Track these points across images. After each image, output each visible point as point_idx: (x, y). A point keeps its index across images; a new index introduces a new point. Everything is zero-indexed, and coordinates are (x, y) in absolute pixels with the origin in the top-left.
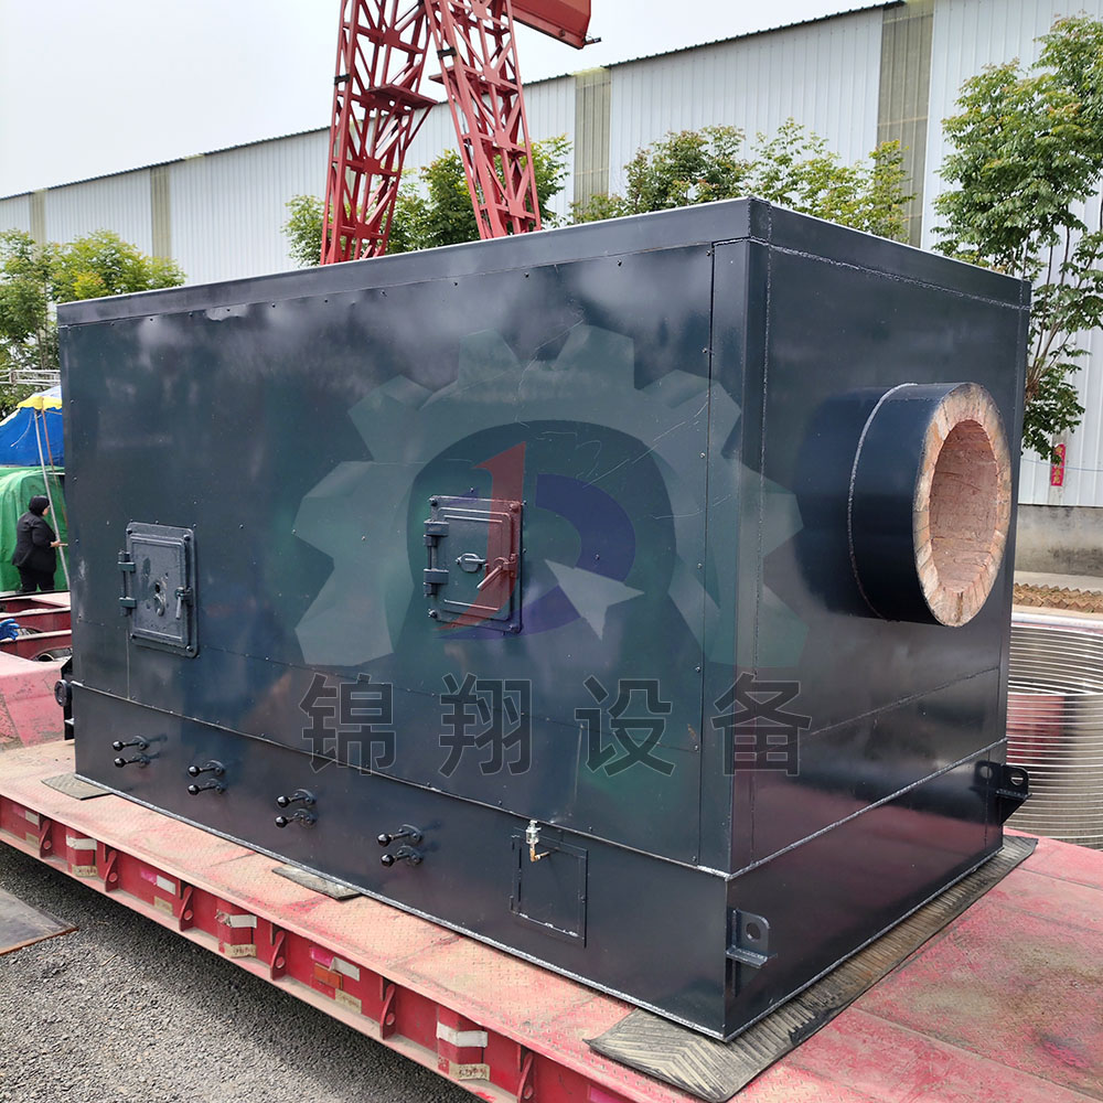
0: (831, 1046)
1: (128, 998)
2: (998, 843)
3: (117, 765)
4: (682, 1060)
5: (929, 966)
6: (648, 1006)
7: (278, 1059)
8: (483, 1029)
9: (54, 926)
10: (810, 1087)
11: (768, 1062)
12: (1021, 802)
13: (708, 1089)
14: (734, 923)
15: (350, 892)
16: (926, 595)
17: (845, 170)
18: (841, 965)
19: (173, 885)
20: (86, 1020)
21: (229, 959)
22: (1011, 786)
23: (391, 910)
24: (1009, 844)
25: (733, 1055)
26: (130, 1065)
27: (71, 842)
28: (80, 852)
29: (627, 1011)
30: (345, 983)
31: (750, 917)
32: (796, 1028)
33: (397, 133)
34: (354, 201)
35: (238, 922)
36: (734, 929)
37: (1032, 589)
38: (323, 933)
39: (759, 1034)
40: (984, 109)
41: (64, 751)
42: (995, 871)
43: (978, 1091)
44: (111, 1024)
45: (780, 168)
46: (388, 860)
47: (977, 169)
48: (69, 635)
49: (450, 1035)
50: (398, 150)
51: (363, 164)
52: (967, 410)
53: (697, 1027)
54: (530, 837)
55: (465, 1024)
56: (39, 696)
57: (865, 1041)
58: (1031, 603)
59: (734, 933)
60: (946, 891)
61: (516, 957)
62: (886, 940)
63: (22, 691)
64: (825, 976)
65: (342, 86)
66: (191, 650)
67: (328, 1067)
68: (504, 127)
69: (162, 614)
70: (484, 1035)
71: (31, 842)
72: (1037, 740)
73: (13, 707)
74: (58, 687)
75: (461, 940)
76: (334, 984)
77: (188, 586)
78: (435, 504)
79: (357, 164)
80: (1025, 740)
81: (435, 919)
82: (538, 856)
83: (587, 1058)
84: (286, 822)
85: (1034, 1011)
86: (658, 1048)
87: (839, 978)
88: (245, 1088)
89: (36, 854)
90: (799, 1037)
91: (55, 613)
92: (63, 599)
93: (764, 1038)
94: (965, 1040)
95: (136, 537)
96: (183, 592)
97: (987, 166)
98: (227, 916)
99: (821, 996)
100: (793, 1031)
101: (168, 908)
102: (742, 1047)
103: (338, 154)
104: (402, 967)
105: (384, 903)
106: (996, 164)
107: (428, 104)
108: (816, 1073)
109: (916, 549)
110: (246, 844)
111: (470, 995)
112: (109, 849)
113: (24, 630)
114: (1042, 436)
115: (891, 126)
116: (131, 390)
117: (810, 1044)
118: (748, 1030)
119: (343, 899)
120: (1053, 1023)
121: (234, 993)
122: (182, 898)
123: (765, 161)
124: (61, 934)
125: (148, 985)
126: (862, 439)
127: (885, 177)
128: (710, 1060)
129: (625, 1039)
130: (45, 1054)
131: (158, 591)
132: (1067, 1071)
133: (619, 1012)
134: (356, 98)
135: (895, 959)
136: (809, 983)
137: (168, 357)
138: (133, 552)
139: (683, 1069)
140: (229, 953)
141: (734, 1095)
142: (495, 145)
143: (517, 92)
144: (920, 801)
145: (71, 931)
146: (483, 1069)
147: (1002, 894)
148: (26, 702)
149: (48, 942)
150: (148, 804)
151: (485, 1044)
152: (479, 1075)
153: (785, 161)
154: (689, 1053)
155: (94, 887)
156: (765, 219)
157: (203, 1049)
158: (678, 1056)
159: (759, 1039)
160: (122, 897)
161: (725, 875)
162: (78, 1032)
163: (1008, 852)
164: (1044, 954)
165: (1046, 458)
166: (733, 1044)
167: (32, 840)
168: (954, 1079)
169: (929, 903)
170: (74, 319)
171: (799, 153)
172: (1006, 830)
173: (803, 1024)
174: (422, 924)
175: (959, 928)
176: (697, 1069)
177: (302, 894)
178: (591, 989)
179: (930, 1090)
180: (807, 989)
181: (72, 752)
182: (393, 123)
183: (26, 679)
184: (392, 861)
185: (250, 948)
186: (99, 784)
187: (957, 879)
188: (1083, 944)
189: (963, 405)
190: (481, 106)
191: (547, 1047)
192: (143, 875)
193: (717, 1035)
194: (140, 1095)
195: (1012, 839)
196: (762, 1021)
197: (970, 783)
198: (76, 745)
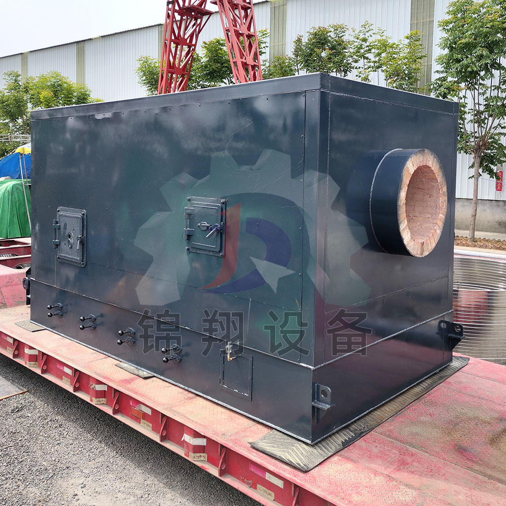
0: (361, 448)
1: (49, 423)
2: (451, 360)
3: (49, 316)
4: (291, 452)
5: (411, 414)
6: (278, 428)
7: (115, 452)
8: (204, 437)
9: (17, 389)
10: (349, 466)
11: (330, 454)
12: (459, 340)
13: (302, 465)
14: (316, 390)
15: (149, 375)
16: (405, 243)
17: (394, 44)
18: (370, 413)
19: (71, 371)
20: (30, 432)
21: (94, 405)
22: (456, 333)
23: (167, 383)
24: (456, 360)
25: (315, 451)
26: (48, 452)
27: (27, 351)
28: (30, 356)
29: (269, 431)
30: (145, 416)
31: (323, 387)
32: (346, 440)
33: (195, 27)
34: (174, 58)
35: (99, 388)
36: (316, 392)
37: (487, 241)
38: (136, 393)
39: (328, 442)
40: (459, 15)
41: (26, 310)
42: (447, 372)
43: (425, 470)
44: (41, 434)
45: (363, 43)
46: (166, 360)
47: (455, 43)
48: (30, 257)
49: (190, 440)
50: (196, 34)
51: (179, 41)
52: (423, 161)
53: (300, 438)
54: (228, 349)
55: (197, 435)
56: (16, 285)
57: (376, 447)
58: (486, 247)
59: (316, 395)
60: (423, 381)
61: (222, 405)
62: (392, 402)
63: (8, 282)
64: (362, 417)
65: (170, 6)
66: (83, 264)
67: (137, 456)
68: (244, 24)
69: (71, 248)
70: (205, 440)
71: (9, 351)
72: (475, 312)
73: (4, 290)
74: (24, 281)
75: (197, 397)
76: (140, 417)
77: (83, 235)
78: (189, 200)
79: (176, 41)
80: (469, 312)
81: (186, 388)
82: (231, 359)
83: (249, 450)
84: (122, 343)
85: (456, 435)
86: (282, 447)
87: (368, 418)
88: (99, 464)
89: (11, 357)
90: (346, 444)
91: (24, 247)
92: (28, 240)
93: (330, 444)
94: (423, 447)
95: (61, 213)
96: (80, 238)
97: (460, 42)
98: (94, 385)
99: (359, 426)
100: (344, 441)
101: (69, 382)
102: (319, 447)
103: (168, 36)
104: (170, 409)
105: (164, 380)
106: (463, 41)
107: (210, 14)
108: (352, 459)
109: (399, 222)
110: (105, 353)
111: (199, 421)
112: (43, 354)
113: (10, 255)
114: (490, 167)
115: (417, 23)
116: (61, 148)
117: (351, 447)
118: (323, 440)
119: (146, 378)
120: (465, 441)
121: (97, 422)
122: (75, 376)
123: (356, 40)
124: (21, 394)
125: (58, 417)
126: (376, 173)
127: (413, 47)
128: (304, 453)
129: (267, 443)
130: (11, 447)
131: (70, 238)
132: (468, 462)
133: (265, 431)
134: (176, 11)
135: (395, 411)
136: (353, 420)
137: (78, 134)
138: (59, 220)
139: (292, 456)
140: (94, 402)
141: (313, 468)
142: (240, 32)
143: (251, 8)
144: (408, 338)
145: (24, 393)
146: (204, 456)
147: (450, 383)
148: (10, 287)
149: (15, 397)
150: (62, 334)
151: (205, 444)
152: (202, 459)
153: (365, 40)
154: (295, 449)
155: (36, 372)
156: (328, 81)
157: (81, 447)
158: (290, 451)
159: (328, 444)
160: (48, 376)
161: (312, 368)
162: (26, 438)
163: (455, 364)
164: (466, 410)
165: (493, 178)
166: (316, 446)
167: (10, 350)
168: (415, 464)
169: (414, 386)
170: (38, 117)
171: (371, 36)
172: (454, 354)
173: (349, 438)
174: (181, 390)
175: (427, 398)
176: (298, 456)
177: (127, 376)
178: (254, 420)
179: (403, 469)
180: (352, 423)
181: (29, 310)
182: (193, 22)
183: (10, 277)
184: (168, 360)
185: (104, 400)
186: (40, 325)
187: (429, 375)
188: (485, 406)
189: (421, 159)
190: (234, 14)
191: (232, 445)
192: (58, 366)
193: (309, 442)
194: (52, 466)
195: (458, 358)
196: (330, 436)
197: (436, 330)
198: (31, 307)
